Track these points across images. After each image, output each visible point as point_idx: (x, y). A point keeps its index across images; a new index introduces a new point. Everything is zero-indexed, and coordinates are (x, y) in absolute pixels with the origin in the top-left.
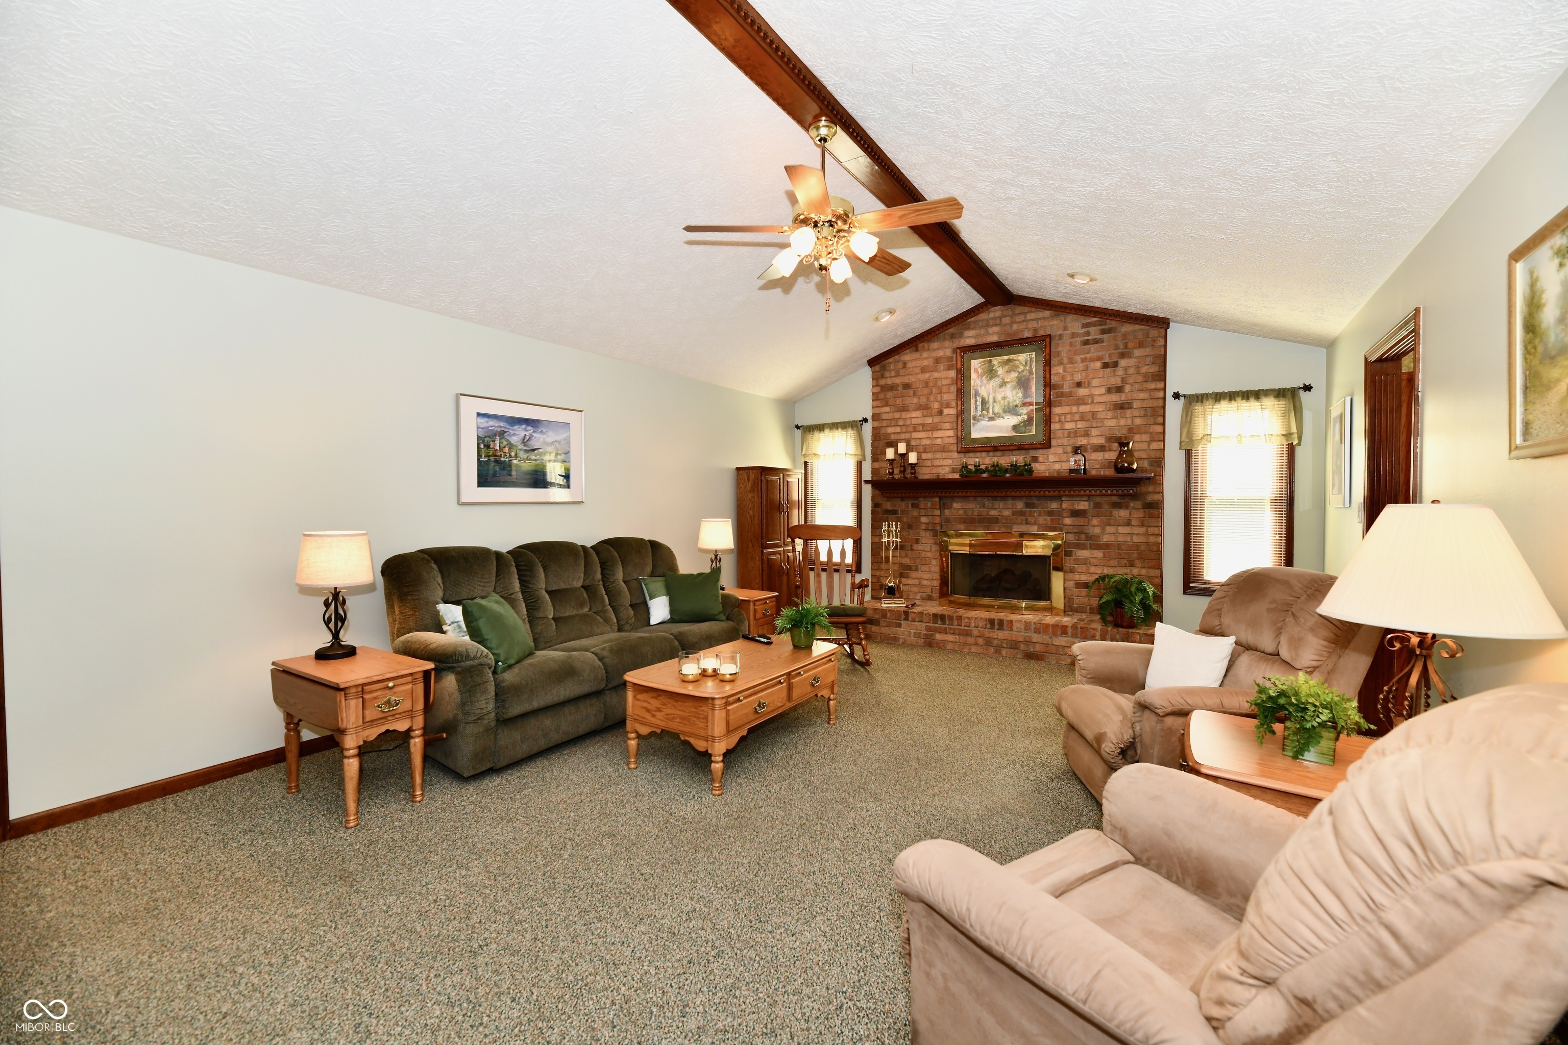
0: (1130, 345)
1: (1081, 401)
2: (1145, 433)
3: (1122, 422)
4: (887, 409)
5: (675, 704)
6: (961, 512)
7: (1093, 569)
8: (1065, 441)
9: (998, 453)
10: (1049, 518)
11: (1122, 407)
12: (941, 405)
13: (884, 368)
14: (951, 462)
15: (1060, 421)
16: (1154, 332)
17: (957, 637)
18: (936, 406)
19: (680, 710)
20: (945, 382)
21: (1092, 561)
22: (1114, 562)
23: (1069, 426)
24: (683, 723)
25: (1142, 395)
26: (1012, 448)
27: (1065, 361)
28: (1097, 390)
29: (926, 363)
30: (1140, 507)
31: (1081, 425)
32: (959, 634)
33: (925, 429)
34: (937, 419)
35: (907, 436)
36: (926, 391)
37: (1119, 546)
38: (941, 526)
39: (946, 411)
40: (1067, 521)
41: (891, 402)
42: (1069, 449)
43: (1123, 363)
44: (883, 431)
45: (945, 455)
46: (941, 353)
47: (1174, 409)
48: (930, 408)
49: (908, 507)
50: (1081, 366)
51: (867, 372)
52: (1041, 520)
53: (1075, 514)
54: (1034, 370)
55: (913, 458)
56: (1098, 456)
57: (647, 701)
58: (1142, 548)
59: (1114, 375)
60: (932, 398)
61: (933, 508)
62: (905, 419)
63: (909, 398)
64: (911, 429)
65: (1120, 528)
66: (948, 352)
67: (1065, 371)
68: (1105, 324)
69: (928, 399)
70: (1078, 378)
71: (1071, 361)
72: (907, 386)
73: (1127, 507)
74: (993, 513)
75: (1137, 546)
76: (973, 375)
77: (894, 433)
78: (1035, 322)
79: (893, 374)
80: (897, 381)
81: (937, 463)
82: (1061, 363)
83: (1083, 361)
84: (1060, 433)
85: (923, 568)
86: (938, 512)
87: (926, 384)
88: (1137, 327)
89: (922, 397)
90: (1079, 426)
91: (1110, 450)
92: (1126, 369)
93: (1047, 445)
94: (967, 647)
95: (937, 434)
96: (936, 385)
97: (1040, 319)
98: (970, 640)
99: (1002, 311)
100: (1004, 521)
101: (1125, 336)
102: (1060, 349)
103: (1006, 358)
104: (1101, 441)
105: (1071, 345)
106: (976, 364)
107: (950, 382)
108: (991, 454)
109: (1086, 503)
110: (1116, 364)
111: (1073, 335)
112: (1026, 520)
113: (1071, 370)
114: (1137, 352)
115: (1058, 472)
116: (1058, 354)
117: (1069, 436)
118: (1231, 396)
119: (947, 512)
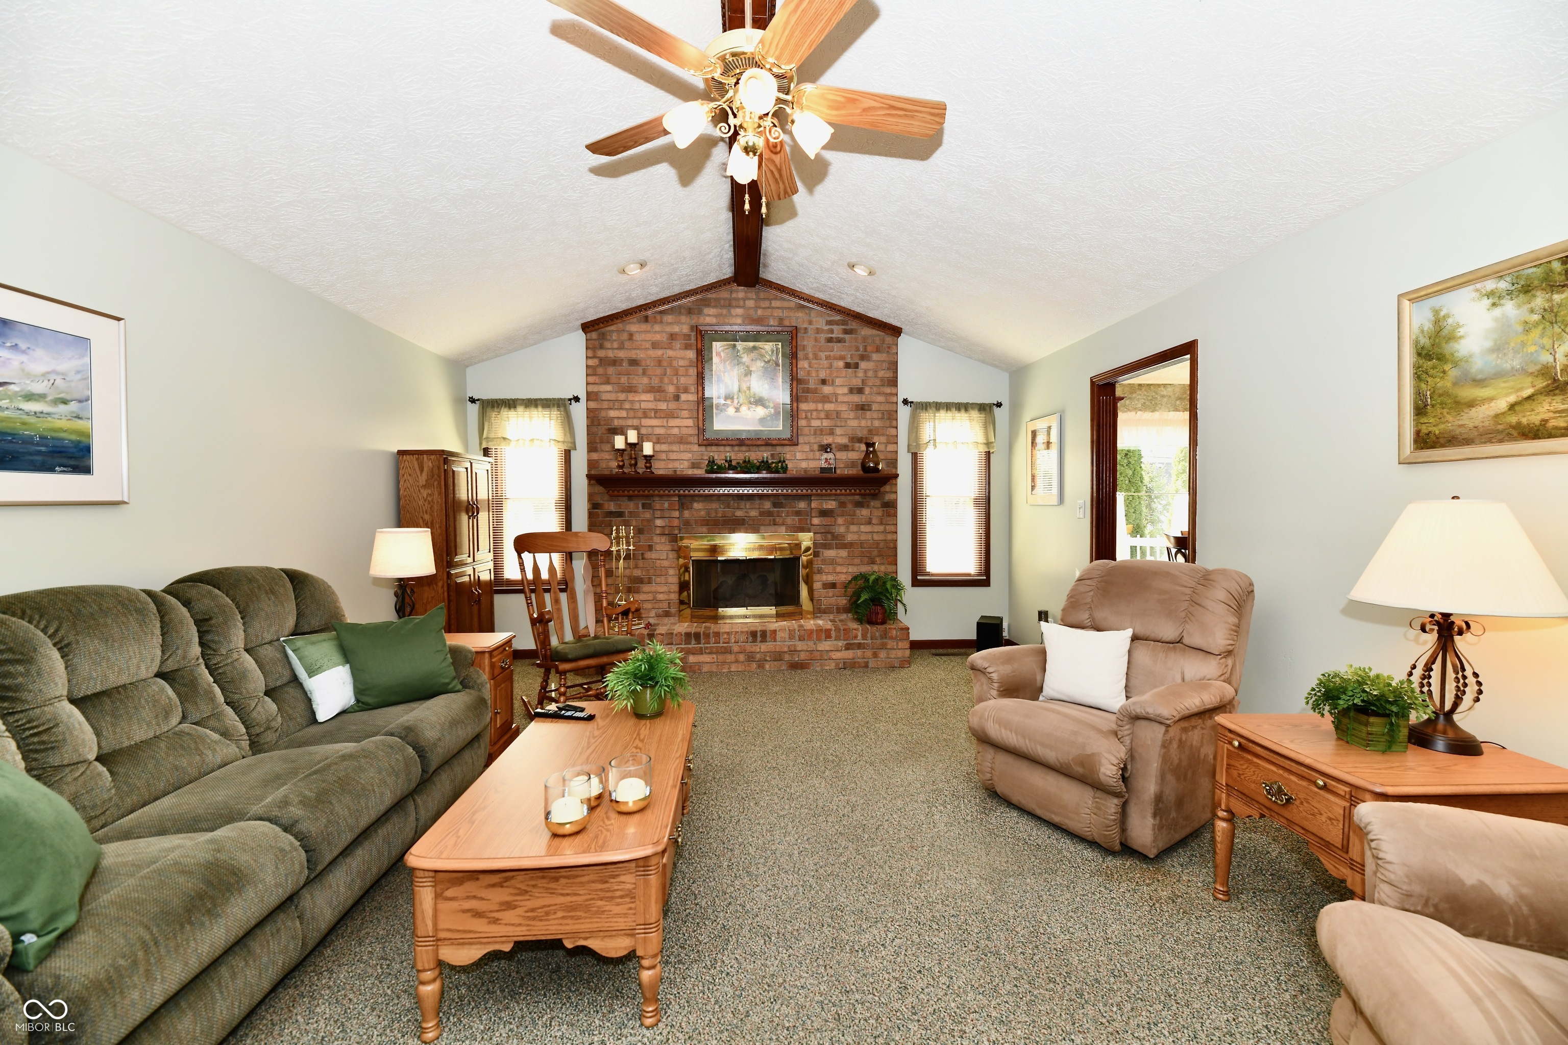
0: (869, 348)
1: (826, 399)
2: (883, 435)
3: (863, 423)
4: (608, 388)
5: (552, 885)
6: (703, 513)
7: (839, 569)
8: (812, 439)
9: (744, 448)
10: (797, 518)
11: (863, 408)
12: (678, 388)
13: (603, 337)
14: (690, 455)
15: (806, 418)
16: (889, 339)
17: (715, 656)
18: (671, 389)
19: (563, 895)
20: (681, 363)
21: (838, 560)
22: (857, 561)
23: (816, 423)
24: (572, 917)
25: (880, 399)
26: (759, 442)
27: (811, 356)
28: (840, 388)
29: (658, 337)
30: (879, 505)
31: (826, 423)
32: (717, 653)
33: (658, 415)
34: (673, 405)
35: (635, 422)
36: (659, 371)
37: (861, 544)
38: (680, 530)
39: (684, 397)
40: (816, 521)
41: (613, 380)
42: (816, 447)
43: (863, 365)
44: (603, 414)
45: (682, 447)
46: (676, 329)
47: (904, 413)
48: (663, 391)
49: (638, 508)
50: (825, 363)
51: (580, 338)
52: (789, 520)
53: (824, 513)
54: (780, 361)
55: (648, 449)
56: (842, 455)
58: (881, 545)
59: (856, 376)
60: (666, 380)
61: (671, 509)
62: (632, 402)
63: (636, 377)
64: (640, 414)
65: (862, 527)
66: (685, 329)
67: (810, 366)
68: (847, 324)
69: (661, 381)
70: (822, 375)
71: (816, 357)
72: (634, 362)
73: (868, 507)
74: (739, 513)
75: (877, 543)
76: (715, 359)
77: (618, 418)
78: (780, 311)
79: (615, 345)
80: (621, 354)
81: (673, 456)
82: (807, 358)
83: (827, 358)
84: (806, 430)
85: (658, 580)
86: (676, 514)
87: (659, 362)
88: (875, 332)
89: (654, 378)
90: (824, 424)
91: (853, 450)
92: (866, 371)
93: (793, 442)
94: (727, 666)
95: (673, 422)
96: (670, 365)
97: (786, 308)
98: (730, 658)
99: (746, 292)
100: (751, 522)
101: (865, 339)
102: (805, 343)
103: (751, 344)
104: (844, 440)
105: (816, 340)
106: (717, 346)
107: (688, 364)
108: (736, 448)
109: (834, 503)
110: (856, 366)
111: (818, 331)
112: (774, 520)
113: (816, 366)
114: (875, 356)
115: (805, 471)
116: (804, 347)
117: (815, 434)
118: (948, 406)
119: (686, 514)
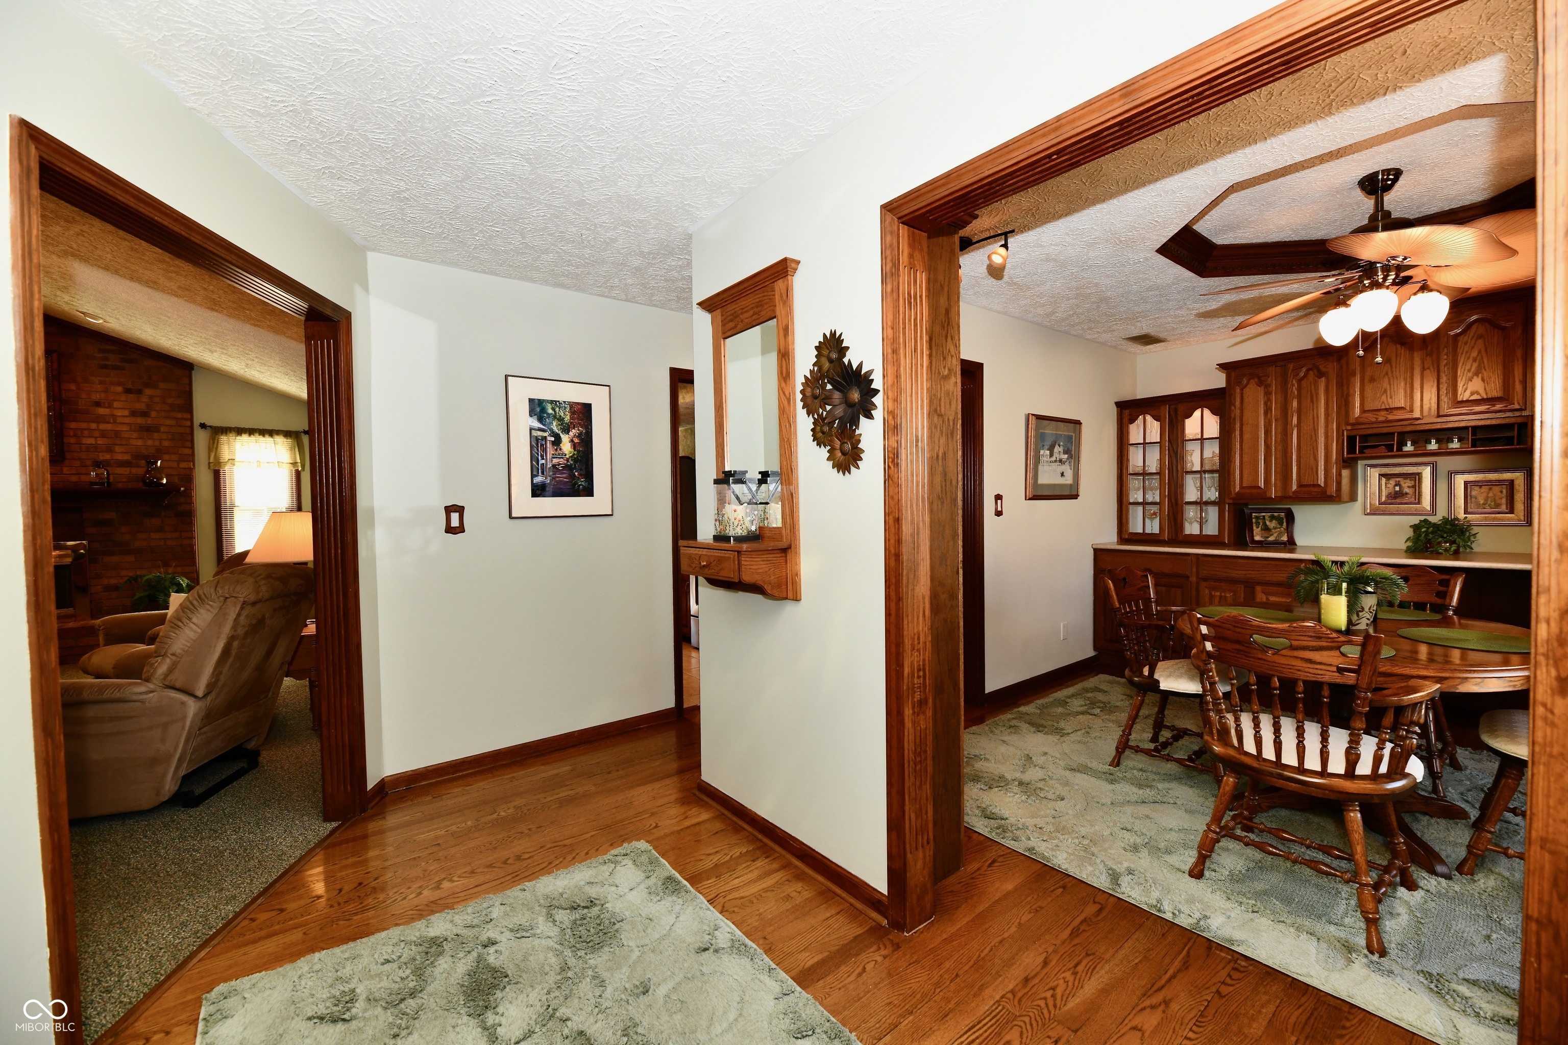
0: (154, 378)
1: (101, 419)
2: (174, 454)
3: (150, 443)
7: (124, 573)
10: (66, 529)
11: (148, 429)
15: (75, 436)
21: (123, 565)
23: (88, 441)
25: (169, 422)
27: (81, 379)
28: (120, 411)
30: (172, 515)
31: (102, 441)
37: (152, 550)
40: (90, 530)
42: (89, 463)
43: (148, 391)
47: (201, 434)
50: (99, 387)
53: (100, 523)
56: (125, 471)
58: (175, 550)
59: (139, 401)
65: (152, 534)
67: (80, 389)
68: (123, 354)
70: (96, 397)
71: (87, 381)
73: (159, 516)
75: (171, 549)
82: (74, 381)
83: (101, 383)
84: (76, 447)
88: (159, 363)
90: (99, 442)
91: (136, 466)
92: (151, 397)
93: (57, 458)
101: (148, 369)
104: (127, 457)
109: (113, 513)
110: (139, 392)
113: (86, 389)
114: (162, 385)
117: (88, 451)
118: (250, 431)
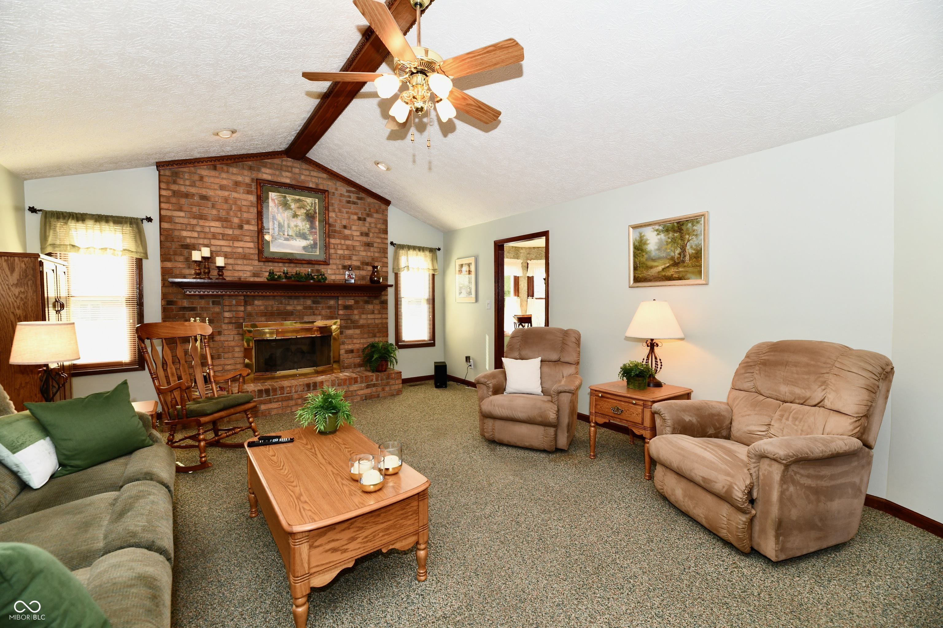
0: (372, 210)
1: (346, 238)
2: (380, 262)
3: (369, 254)
4: (182, 214)
5: (377, 520)
6: (262, 308)
7: (355, 341)
8: (338, 262)
9: (292, 265)
10: (328, 311)
11: (369, 245)
12: (241, 220)
13: (176, 175)
14: (252, 268)
15: (334, 248)
16: (383, 206)
17: (280, 403)
18: (236, 220)
19: (382, 523)
20: (244, 203)
21: (355, 336)
22: (366, 336)
23: (340, 252)
24: (387, 534)
25: (379, 240)
26: (304, 262)
27: (337, 210)
28: (355, 231)
29: (225, 182)
30: (378, 303)
31: (346, 252)
32: (281, 401)
33: (225, 238)
34: (237, 232)
35: (206, 242)
36: (225, 206)
37: (368, 326)
38: (244, 320)
39: (246, 227)
40: (341, 312)
41: (186, 208)
42: (340, 267)
43: (368, 219)
44: (176, 233)
45: (245, 262)
46: (240, 179)
47: (391, 249)
48: (230, 221)
49: (209, 304)
50: (346, 216)
51: (152, 174)
52: (324, 312)
53: (346, 307)
54: (317, 211)
55: (220, 261)
56: (357, 272)
57: (333, 540)
58: (380, 326)
59: (364, 226)
60: (232, 213)
61: (238, 305)
62: (203, 227)
63: (207, 209)
64: (210, 236)
65: (369, 315)
66: (247, 180)
67: (336, 217)
68: (359, 194)
69: (228, 213)
70: (344, 222)
71: (340, 211)
72: (204, 198)
73: (372, 304)
74: (289, 308)
75: (377, 325)
76: (271, 204)
77: (190, 237)
78: (317, 179)
79: (188, 183)
80: (193, 190)
81: (238, 268)
82: (334, 211)
83: (347, 213)
84: (334, 256)
85: (226, 356)
86: (242, 308)
87: (226, 200)
88: (375, 201)
89: (221, 211)
90: (346, 253)
91: (363, 270)
92: (370, 223)
93: (326, 263)
94: (290, 409)
95: (237, 244)
96: (235, 204)
97: (320, 178)
98: (291, 403)
99: (293, 163)
100: (298, 314)
101: (369, 204)
102: (333, 202)
103: (297, 197)
104: (358, 264)
105: (340, 201)
106: (273, 195)
107: (250, 205)
108: (287, 265)
109: (353, 301)
110: (365, 220)
111: (341, 195)
112: (314, 312)
113: (340, 217)
114: (375, 215)
115: (334, 281)
116: (333, 204)
117: (340, 259)
118: (414, 248)
119: (249, 308)
